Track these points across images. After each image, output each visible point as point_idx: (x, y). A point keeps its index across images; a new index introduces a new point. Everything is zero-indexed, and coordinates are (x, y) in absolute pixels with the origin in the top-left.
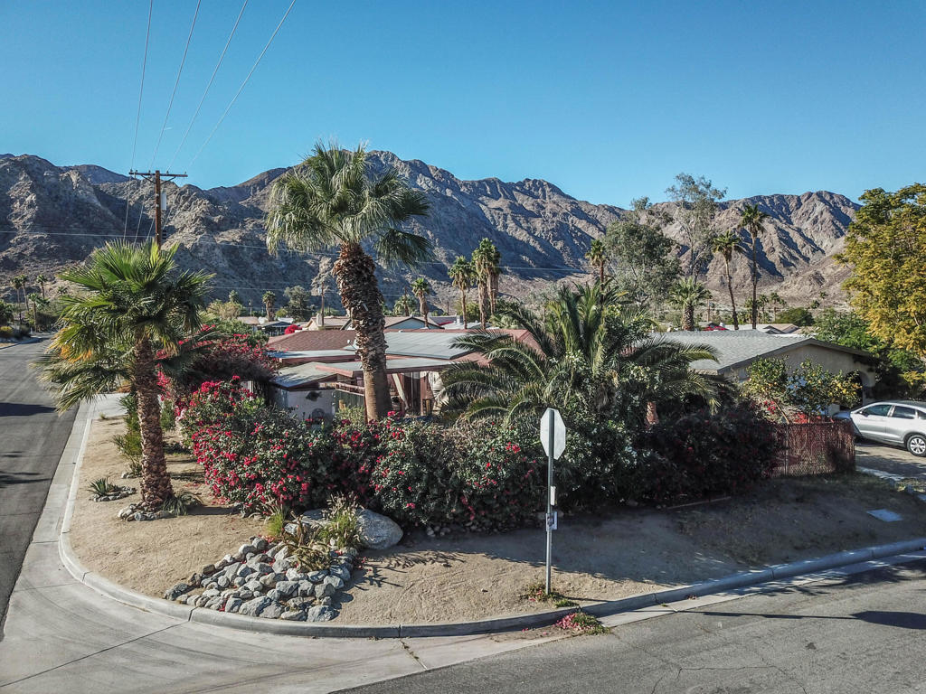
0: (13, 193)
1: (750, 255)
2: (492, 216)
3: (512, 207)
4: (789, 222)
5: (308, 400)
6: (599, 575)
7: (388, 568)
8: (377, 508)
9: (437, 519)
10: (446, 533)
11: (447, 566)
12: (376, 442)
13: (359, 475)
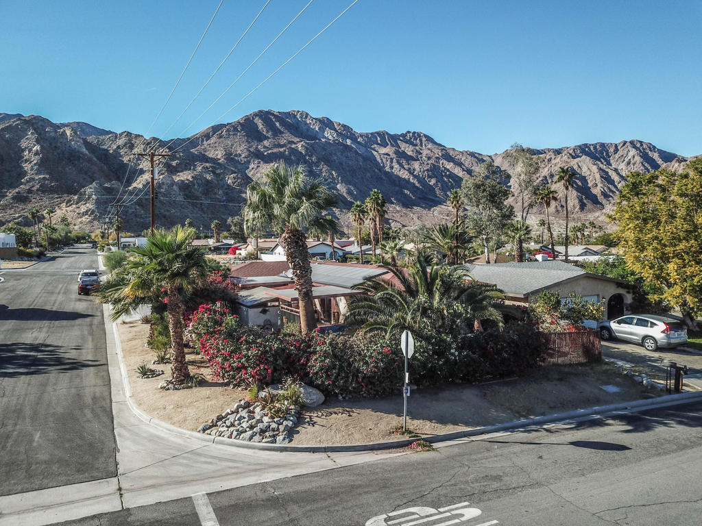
0: (24, 144)
1: (578, 189)
2: (381, 159)
3: (397, 152)
4: (609, 164)
5: (262, 314)
6: (434, 421)
7: (317, 416)
8: (310, 384)
9: (344, 390)
10: (349, 398)
11: (350, 416)
12: (309, 346)
13: (300, 365)
